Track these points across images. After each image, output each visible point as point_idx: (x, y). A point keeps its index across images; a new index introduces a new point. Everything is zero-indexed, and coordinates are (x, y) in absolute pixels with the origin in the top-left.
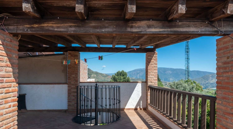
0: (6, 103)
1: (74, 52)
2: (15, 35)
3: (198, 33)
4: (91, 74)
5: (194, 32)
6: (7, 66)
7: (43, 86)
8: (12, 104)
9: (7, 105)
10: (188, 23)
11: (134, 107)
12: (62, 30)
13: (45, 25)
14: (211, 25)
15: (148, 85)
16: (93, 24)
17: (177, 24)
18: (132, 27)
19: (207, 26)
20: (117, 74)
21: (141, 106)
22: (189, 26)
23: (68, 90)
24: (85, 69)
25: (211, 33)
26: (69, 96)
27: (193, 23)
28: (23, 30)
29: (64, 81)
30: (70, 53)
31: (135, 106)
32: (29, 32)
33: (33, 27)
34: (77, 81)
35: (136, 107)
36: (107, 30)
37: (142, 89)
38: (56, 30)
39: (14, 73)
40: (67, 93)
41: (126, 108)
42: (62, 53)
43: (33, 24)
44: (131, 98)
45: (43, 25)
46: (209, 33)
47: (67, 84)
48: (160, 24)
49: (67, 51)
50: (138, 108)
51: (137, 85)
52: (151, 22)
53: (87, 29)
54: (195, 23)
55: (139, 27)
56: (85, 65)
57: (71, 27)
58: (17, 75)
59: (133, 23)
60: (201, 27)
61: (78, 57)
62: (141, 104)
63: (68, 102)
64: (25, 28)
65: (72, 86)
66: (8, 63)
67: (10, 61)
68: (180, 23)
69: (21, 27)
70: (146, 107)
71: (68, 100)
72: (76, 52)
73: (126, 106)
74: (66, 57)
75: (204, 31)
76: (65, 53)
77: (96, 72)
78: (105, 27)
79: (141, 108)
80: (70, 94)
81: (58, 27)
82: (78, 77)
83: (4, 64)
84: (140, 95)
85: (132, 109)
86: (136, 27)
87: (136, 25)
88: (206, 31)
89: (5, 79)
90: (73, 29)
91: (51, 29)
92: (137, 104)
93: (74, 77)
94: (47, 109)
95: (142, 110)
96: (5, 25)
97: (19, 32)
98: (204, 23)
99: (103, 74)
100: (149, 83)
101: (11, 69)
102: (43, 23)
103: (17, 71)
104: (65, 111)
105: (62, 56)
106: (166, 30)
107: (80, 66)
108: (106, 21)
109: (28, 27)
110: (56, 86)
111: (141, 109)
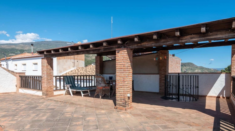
0: (129, 77)
1: (164, 51)
2: (132, 49)
3: (223, 38)
4: (194, 69)
5: (220, 37)
6: (129, 62)
7: (143, 75)
8: (131, 78)
9: (129, 78)
10: (216, 33)
11: (216, 96)
12: (149, 45)
13: (143, 44)
14: (233, 32)
15: (232, 76)
16: (163, 41)
17: (209, 34)
18: (182, 40)
19: (230, 33)
20: (228, 69)
21: (224, 95)
22: (217, 35)
23: (160, 78)
24: (177, 63)
25: (233, 36)
26: (160, 83)
27: (220, 32)
28: (135, 47)
29: (157, 72)
30: (161, 52)
31: (218, 94)
32: (137, 48)
33: (138, 46)
34: (166, 72)
35: (219, 96)
36: (169, 43)
37: (225, 80)
38: (147, 45)
39: (131, 65)
40: (159, 80)
41: (208, 95)
42: (156, 52)
43: (138, 44)
44: (213, 87)
45: (142, 44)
46: (231, 37)
47: (159, 74)
48: (198, 36)
49: (159, 51)
50: (221, 96)
51: (221, 76)
52: (193, 36)
53: (160, 43)
54: (221, 32)
55: (186, 39)
56: (178, 60)
57: (153, 43)
58: (132, 66)
59: (182, 38)
60: (226, 34)
61: (167, 55)
62: (224, 94)
63: (160, 87)
64: (135, 46)
65: (163, 76)
66: (129, 61)
67: (130, 60)
68: (211, 34)
69: (134, 46)
70: (229, 96)
71: (159, 85)
72: (165, 50)
73: (209, 94)
74: (158, 54)
75: (227, 36)
76: (158, 52)
77: (201, 67)
78: (168, 42)
79: (224, 96)
80: (161, 81)
81: (148, 44)
82: (167, 69)
83: (128, 61)
84: (224, 85)
85: (214, 97)
86: (184, 39)
87: (184, 38)
88: (229, 36)
89: (128, 67)
90: (154, 44)
91: (145, 45)
92: (220, 93)
93: (164, 69)
94: (146, 91)
95: (225, 98)
96: (128, 46)
97: (133, 48)
98: (228, 31)
99: (211, 69)
100: (232, 74)
101: (130, 63)
102: (142, 43)
103: (132, 64)
104: (157, 93)
105: (156, 54)
106: (202, 39)
107: (168, 61)
108: (169, 39)
109: (137, 46)
110: (152, 75)
111: (223, 98)
